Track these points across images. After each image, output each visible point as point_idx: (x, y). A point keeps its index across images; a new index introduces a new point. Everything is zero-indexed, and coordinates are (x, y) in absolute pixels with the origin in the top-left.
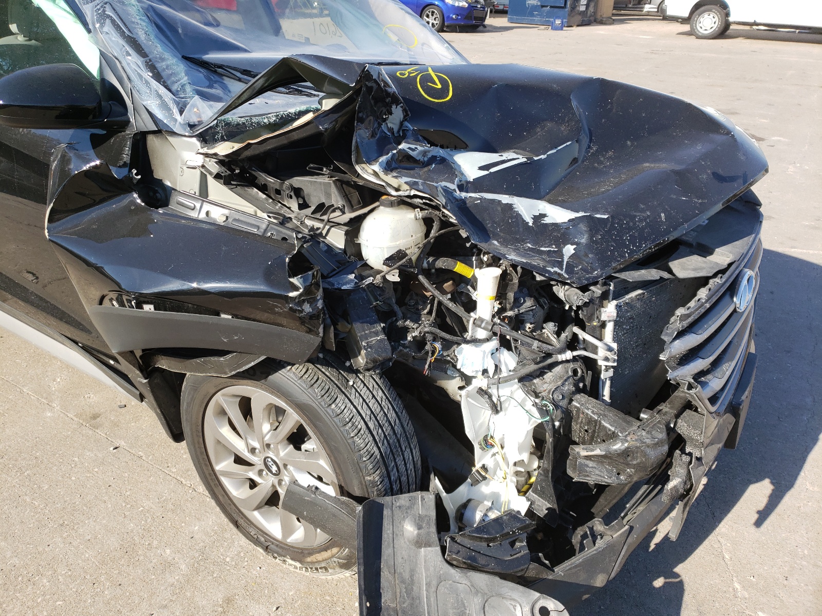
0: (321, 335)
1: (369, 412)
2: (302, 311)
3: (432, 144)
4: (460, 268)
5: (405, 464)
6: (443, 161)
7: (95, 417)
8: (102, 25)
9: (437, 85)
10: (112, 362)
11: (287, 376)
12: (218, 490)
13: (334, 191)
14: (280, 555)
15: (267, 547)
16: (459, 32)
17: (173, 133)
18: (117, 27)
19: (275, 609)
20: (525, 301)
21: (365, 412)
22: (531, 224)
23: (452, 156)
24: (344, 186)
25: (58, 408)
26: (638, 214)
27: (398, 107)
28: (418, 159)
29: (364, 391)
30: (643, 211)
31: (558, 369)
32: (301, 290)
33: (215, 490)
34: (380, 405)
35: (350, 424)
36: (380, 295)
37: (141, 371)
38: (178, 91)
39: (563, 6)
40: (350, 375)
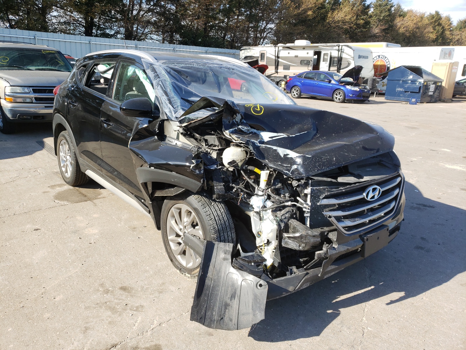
0: (202, 182)
1: (217, 214)
2: (195, 172)
3: (252, 127)
4: (256, 170)
5: (228, 237)
6: (255, 133)
7: (134, 228)
8: (158, 87)
9: (258, 109)
10: (143, 201)
11: (193, 199)
12: (168, 247)
13: (216, 140)
14: (184, 272)
15: (180, 269)
16: (354, 103)
17: (172, 120)
18: (162, 88)
19: (178, 288)
20: (278, 184)
21: (215, 214)
22: (282, 157)
23: (260, 133)
24: (220, 139)
25: (123, 224)
26: (323, 157)
27: (239, 114)
28: (245, 131)
29: (217, 208)
30: (326, 156)
31: (287, 209)
32: (195, 164)
33: (167, 247)
34: (222, 214)
35: (209, 216)
36: (225, 174)
37: (150, 198)
38: (176, 107)
39: (418, 92)
40: (213, 202)
